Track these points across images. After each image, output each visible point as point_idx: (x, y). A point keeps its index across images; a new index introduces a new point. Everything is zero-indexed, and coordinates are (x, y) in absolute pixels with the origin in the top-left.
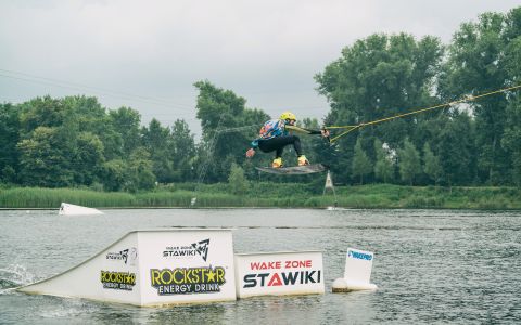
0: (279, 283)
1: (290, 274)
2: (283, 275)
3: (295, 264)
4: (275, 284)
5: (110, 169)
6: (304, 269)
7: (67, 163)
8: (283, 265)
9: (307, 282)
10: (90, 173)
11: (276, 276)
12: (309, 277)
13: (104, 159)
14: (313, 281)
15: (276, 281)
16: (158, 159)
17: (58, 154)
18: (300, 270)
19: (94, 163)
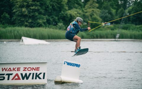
0: (19, 79)
1: (26, 74)
2: (22, 74)
3: (29, 69)
4: (16, 79)
5: (71, 15)
6: (35, 72)
7: (43, 11)
8: (22, 69)
9: (36, 78)
10: (56, 18)
11: (17, 75)
12: (37, 76)
13: (67, 8)
14: (40, 78)
15: (17, 77)
16: (105, 8)
17: (36, 5)
18: (32, 72)
19: (60, 11)
